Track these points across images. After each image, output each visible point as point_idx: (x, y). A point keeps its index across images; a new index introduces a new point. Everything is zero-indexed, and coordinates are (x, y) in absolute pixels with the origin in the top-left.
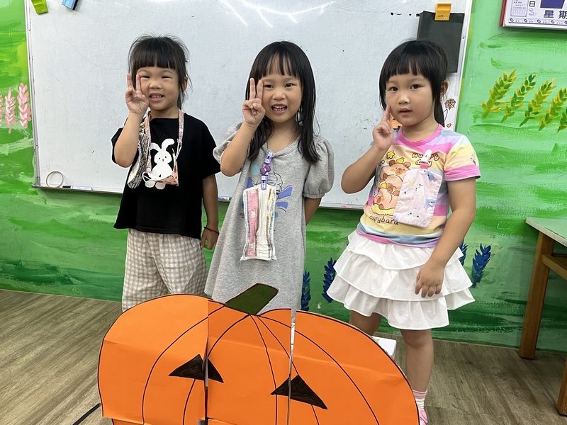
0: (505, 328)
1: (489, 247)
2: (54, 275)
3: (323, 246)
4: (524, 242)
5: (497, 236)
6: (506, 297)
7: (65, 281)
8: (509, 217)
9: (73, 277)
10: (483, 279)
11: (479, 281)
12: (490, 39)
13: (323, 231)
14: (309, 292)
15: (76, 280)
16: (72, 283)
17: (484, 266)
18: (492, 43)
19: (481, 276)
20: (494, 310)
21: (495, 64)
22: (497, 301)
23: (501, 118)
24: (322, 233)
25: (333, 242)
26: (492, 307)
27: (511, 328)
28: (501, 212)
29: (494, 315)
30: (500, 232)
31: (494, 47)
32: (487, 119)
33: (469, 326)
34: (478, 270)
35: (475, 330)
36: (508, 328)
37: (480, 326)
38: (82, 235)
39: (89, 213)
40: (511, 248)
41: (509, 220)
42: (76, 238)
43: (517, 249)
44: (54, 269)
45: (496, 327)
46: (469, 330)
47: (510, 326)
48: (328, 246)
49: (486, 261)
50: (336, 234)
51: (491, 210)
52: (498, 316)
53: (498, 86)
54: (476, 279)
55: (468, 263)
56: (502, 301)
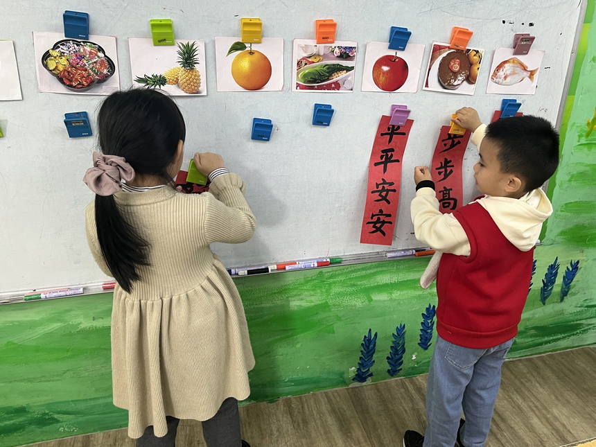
0: (583, 331)
1: (578, 262)
2: (21, 419)
3: (420, 293)
5: (585, 250)
6: (586, 304)
7: (45, 421)
9: (59, 413)
10: (569, 292)
11: (566, 295)
14: (403, 345)
15: (65, 416)
16: (57, 421)
17: (572, 280)
19: (569, 290)
20: (576, 317)
22: (579, 309)
26: (575, 315)
27: (587, 330)
28: (591, 227)
29: (575, 322)
30: (588, 246)
32: (590, 138)
33: (554, 338)
34: (566, 285)
35: (559, 339)
36: (584, 331)
37: (563, 335)
38: (69, 354)
39: (80, 320)
42: (57, 360)
44: (21, 411)
45: (575, 333)
46: (554, 341)
47: (586, 328)
49: (574, 275)
51: (583, 227)
52: (578, 322)
54: (564, 294)
55: (559, 280)
56: (583, 308)
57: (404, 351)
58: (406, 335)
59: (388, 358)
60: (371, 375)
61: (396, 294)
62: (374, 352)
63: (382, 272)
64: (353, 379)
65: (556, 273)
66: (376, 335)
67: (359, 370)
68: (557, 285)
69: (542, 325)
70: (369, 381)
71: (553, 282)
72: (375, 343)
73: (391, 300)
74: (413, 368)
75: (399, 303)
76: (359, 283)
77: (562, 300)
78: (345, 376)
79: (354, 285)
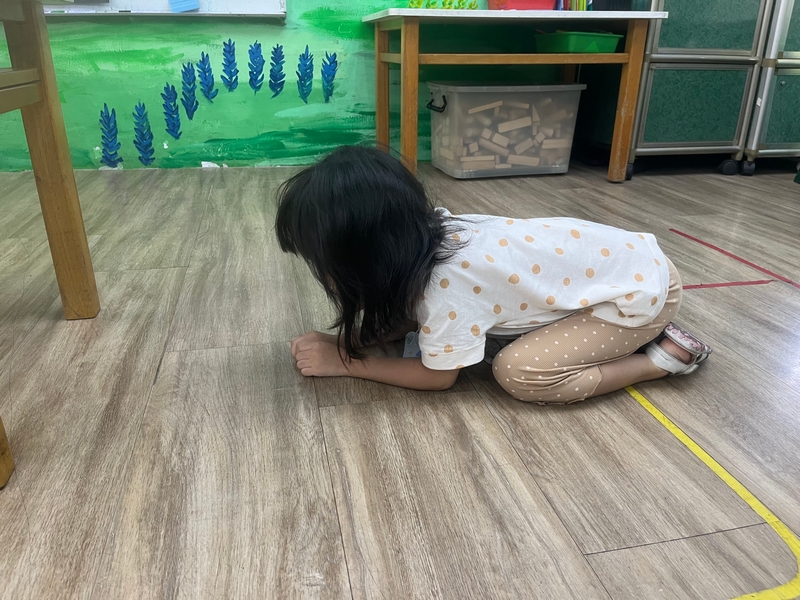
1: (335, 55)
3: (153, 68)
4: (365, 46)
5: (340, 40)
6: (360, 110)
8: (348, 18)
10: (334, 92)
11: (331, 95)
13: (149, 48)
14: (149, 129)
17: (334, 77)
19: (332, 89)
20: (351, 125)
22: (352, 115)
24: (148, 52)
25: (164, 62)
26: (348, 121)
28: (340, 13)
29: (350, 130)
30: (342, 36)
33: (330, 147)
34: (328, 82)
40: (354, 54)
41: (348, 22)
43: (359, 54)
47: (368, 140)
48: (160, 67)
49: (334, 71)
50: (167, 51)
51: (329, 12)
52: (355, 131)
54: (328, 92)
55: (317, 75)
56: (356, 114)
57: (151, 137)
58: (148, 117)
59: (135, 142)
60: (121, 160)
61: (126, 66)
62: (117, 132)
63: (102, 37)
64: (102, 162)
65: (311, 66)
66: (113, 111)
67: (104, 151)
68: (316, 81)
69: (310, 128)
70: (120, 167)
71: (311, 77)
72: (115, 122)
73: (121, 72)
74: (168, 159)
75: (131, 77)
76: (80, 47)
77: (327, 100)
78: (91, 155)
79: (75, 49)
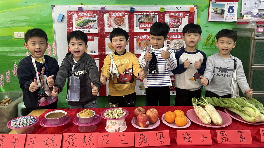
12: (205, 24)
18: (206, 26)
21: (207, 31)
23: (210, 46)
31: (206, 27)
32: (206, 46)
53: (208, 37)
